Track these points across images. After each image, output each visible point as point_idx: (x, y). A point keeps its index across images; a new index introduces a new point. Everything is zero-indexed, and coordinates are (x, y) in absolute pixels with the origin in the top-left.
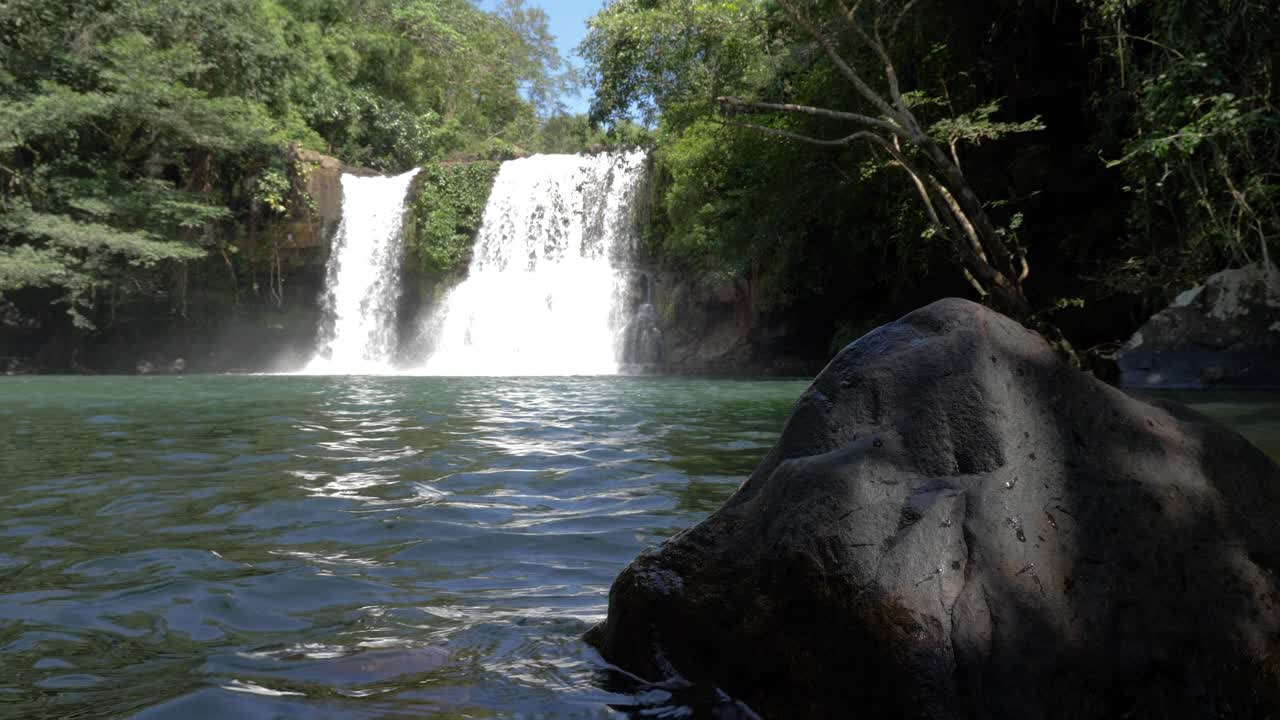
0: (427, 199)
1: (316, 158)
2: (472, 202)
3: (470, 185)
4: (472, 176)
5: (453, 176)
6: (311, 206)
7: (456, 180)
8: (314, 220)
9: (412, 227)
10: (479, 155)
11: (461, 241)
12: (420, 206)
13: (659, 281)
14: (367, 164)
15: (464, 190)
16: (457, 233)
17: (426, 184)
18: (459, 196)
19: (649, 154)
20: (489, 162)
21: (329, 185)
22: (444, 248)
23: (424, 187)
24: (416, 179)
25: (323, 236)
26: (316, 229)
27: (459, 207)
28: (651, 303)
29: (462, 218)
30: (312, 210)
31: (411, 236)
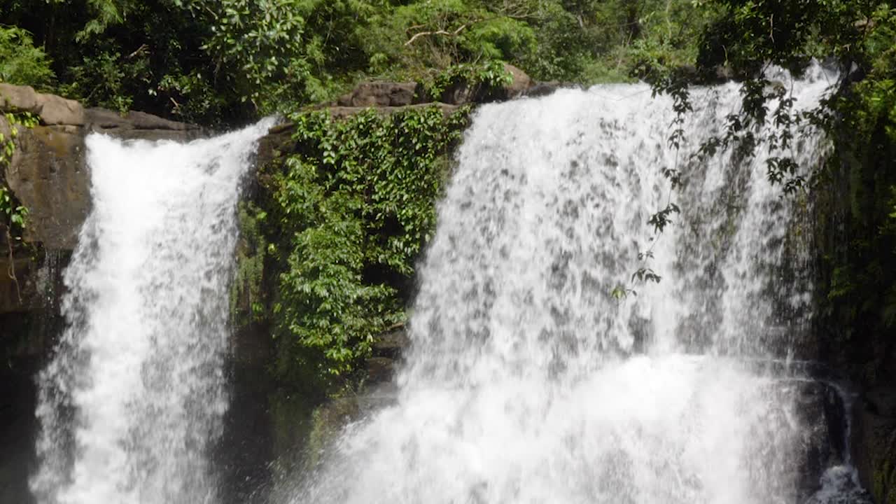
0: (292, 199)
1: (27, 104)
2: (401, 204)
3: (398, 163)
4: (401, 139)
5: (356, 141)
6: (14, 218)
7: (363, 150)
8: (21, 251)
9: (254, 265)
10: (419, 87)
11: (375, 300)
12: (275, 212)
13: (873, 408)
14: (142, 103)
15: (383, 176)
16: (365, 282)
17: (290, 162)
18: (370, 190)
19: (845, 85)
20: (445, 108)
21: (57, 166)
22: (335, 320)
23: (286, 171)
24: (266, 144)
25: (41, 287)
26: (24, 273)
27: (370, 217)
28: (856, 462)
29: (378, 243)
30: (17, 229)
31: (252, 284)
